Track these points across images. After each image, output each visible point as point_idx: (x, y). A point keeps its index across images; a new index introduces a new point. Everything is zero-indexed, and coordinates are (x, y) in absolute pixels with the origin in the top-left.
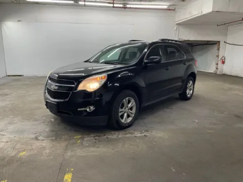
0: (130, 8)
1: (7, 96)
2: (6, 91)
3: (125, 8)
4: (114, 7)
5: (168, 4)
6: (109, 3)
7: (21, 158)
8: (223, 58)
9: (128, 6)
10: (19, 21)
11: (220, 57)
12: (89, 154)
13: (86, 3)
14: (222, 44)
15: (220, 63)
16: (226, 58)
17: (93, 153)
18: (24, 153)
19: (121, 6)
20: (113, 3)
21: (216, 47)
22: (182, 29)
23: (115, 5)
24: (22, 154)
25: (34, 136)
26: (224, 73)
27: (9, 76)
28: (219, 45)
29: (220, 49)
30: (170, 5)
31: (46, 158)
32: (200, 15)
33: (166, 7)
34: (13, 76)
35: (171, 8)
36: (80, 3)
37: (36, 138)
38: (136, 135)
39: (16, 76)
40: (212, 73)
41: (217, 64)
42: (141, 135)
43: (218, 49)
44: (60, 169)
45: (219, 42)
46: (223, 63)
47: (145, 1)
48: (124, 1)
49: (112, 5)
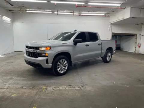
0: (83, 15)
1: (12, 63)
2: (12, 60)
3: (80, 15)
4: (73, 15)
6: (71, 13)
7: (12, 97)
8: (139, 44)
9: (82, 14)
10: (22, 22)
11: (137, 43)
12: (48, 97)
13: (58, 13)
14: (138, 35)
15: (137, 47)
16: (141, 44)
17: (50, 97)
18: (14, 95)
19: (78, 14)
20: (73, 13)
21: (135, 37)
23: (74, 14)
24: (13, 95)
25: (21, 86)
26: (140, 53)
27: (15, 52)
28: (137, 36)
29: (137, 38)
30: (106, 14)
31: (25, 98)
32: (123, 19)
33: (103, 15)
34: (18, 52)
35: (106, 15)
36: (55, 13)
37: (22, 88)
38: (76, 88)
39: (19, 52)
40: (132, 53)
41: (136, 47)
42: (78, 88)
43: (136, 39)
44: (31, 104)
45: (137, 34)
46: (139, 47)
47: (91, 11)
48: (79, 11)
49: (72, 14)
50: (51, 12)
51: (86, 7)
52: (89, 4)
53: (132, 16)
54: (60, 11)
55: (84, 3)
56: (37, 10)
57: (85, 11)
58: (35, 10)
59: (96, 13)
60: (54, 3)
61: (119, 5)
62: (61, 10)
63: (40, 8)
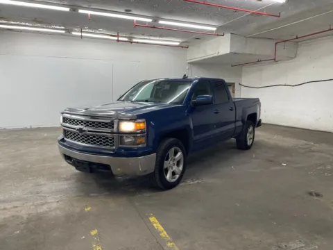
0: (138, 43)
3: (131, 42)
4: (118, 41)
5: (181, 41)
9: (134, 40)
13: (83, 34)
14: (237, 86)
19: (127, 39)
20: (118, 36)
21: (230, 89)
22: (195, 69)
23: (120, 39)
28: (234, 87)
29: (236, 92)
30: (183, 42)
32: (216, 55)
33: (177, 44)
35: (183, 45)
36: (74, 33)
43: (233, 92)
45: (234, 84)
47: (155, 36)
48: (131, 34)
49: (116, 38)
50: (63, 32)
51: (154, 27)
52: (161, 22)
53: (234, 51)
54: (87, 30)
55: (150, 20)
56: (27, 24)
57: (143, 35)
58: (23, 24)
59: (164, 39)
60: (87, 15)
61: (214, 29)
62: (89, 28)
63: (39, 20)
